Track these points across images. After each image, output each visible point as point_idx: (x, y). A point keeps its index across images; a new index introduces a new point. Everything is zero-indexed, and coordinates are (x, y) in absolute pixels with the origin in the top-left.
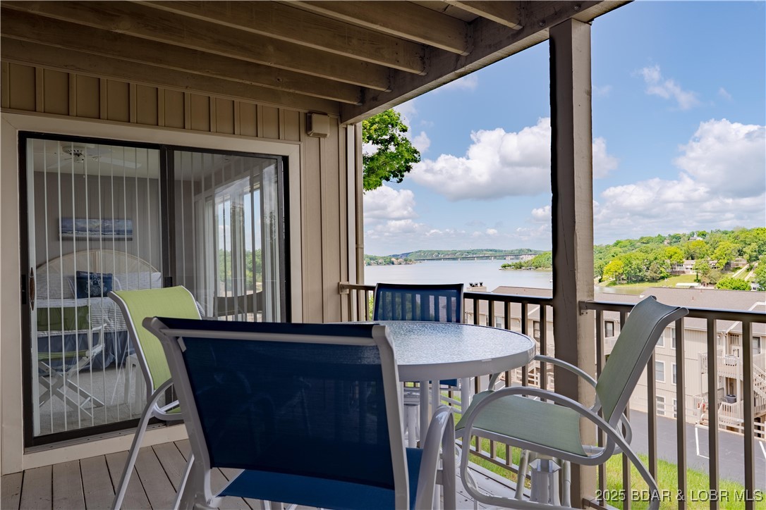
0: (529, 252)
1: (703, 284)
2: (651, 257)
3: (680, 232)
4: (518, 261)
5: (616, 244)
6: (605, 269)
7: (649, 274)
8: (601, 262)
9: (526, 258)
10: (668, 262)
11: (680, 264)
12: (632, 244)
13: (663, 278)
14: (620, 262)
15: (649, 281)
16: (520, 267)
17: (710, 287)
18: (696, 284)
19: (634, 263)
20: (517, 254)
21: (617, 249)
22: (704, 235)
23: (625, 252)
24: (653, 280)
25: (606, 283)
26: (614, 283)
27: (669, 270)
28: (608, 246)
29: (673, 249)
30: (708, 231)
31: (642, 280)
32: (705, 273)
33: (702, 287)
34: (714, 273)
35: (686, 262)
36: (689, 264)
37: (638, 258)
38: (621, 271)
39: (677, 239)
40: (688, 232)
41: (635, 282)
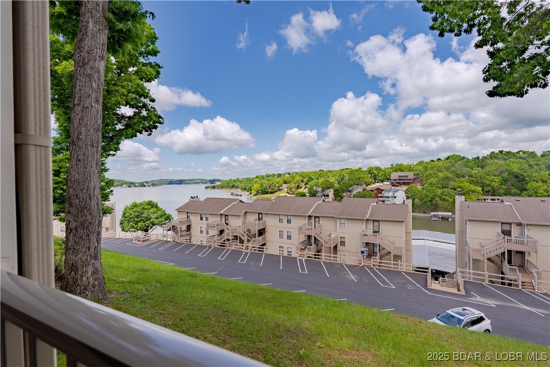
0: (218, 180)
1: (290, 194)
2: (271, 183)
3: (281, 173)
4: (213, 185)
5: (256, 177)
6: (252, 188)
7: (270, 190)
8: (250, 185)
9: (218, 183)
10: (277, 185)
11: (281, 186)
12: (263, 177)
13: (275, 192)
14: (258, 185)
15: (270, 193)
16: (214, 187)
17: (292, 196)
18: (287, 194)
19: (264, 185)
20: (212, 182)
21: (257, 179)
22: (289, 174)
23: (260, 181)
24: (272, 193)
25: (253, 194)
26: (256, 195)
27: (277, 189)
28: (253, 178)
29: (279, 179)
30: (291, 172)
31: (267, 193)
32: (290, 190)
33: (289, 196)
34: (294, 189)
35: (284, 185)
36: (285, 186)
37: (266, 183)
38: (259, 189)
39: (279, 175)
40: (284, 173)
41: (264, 194)
